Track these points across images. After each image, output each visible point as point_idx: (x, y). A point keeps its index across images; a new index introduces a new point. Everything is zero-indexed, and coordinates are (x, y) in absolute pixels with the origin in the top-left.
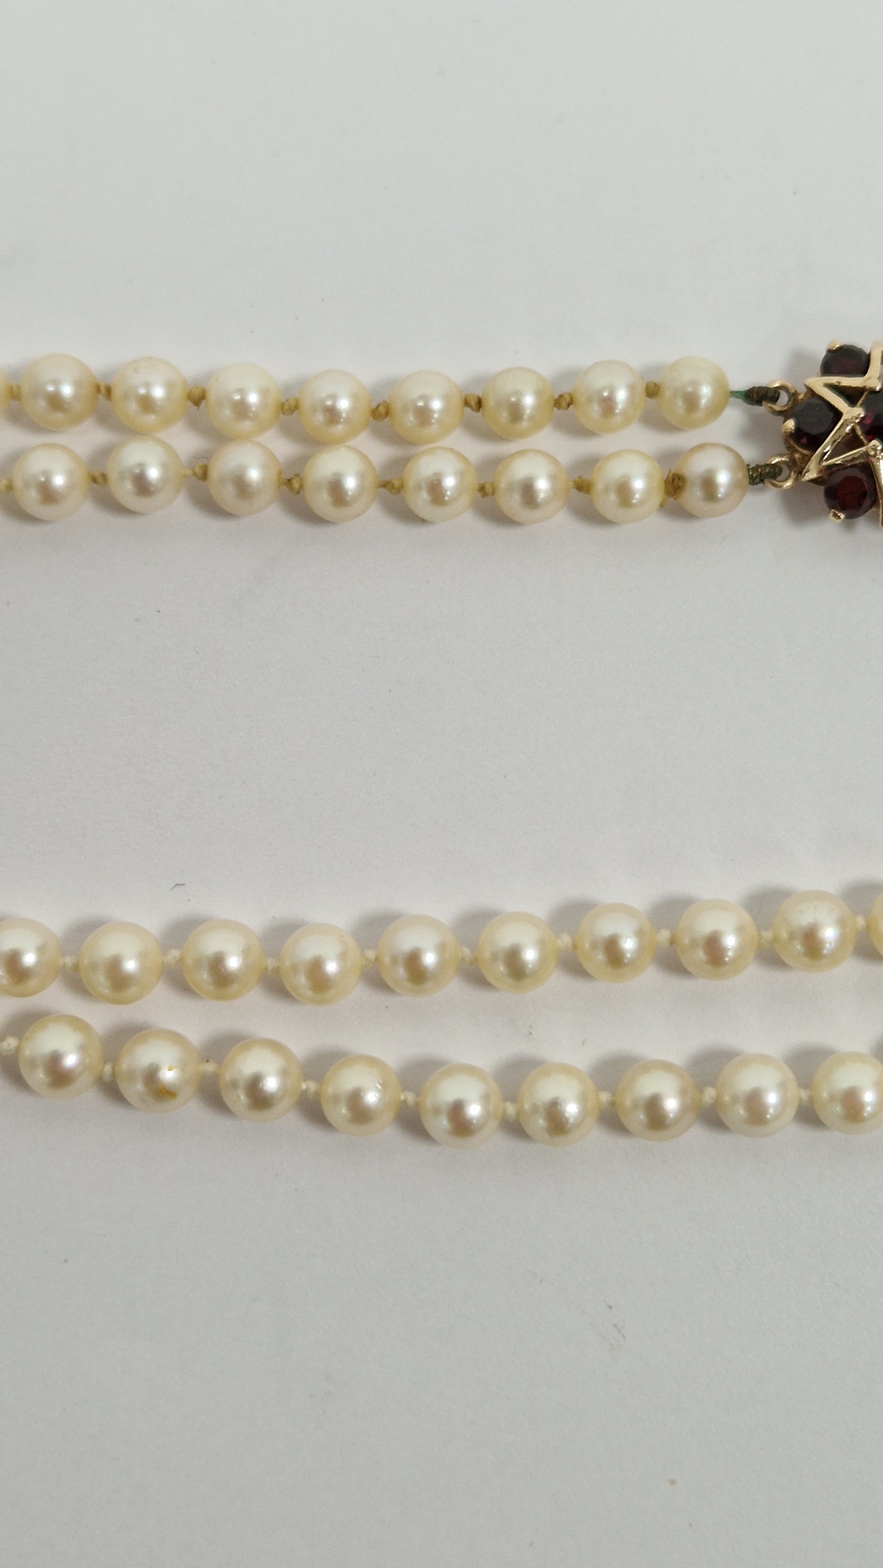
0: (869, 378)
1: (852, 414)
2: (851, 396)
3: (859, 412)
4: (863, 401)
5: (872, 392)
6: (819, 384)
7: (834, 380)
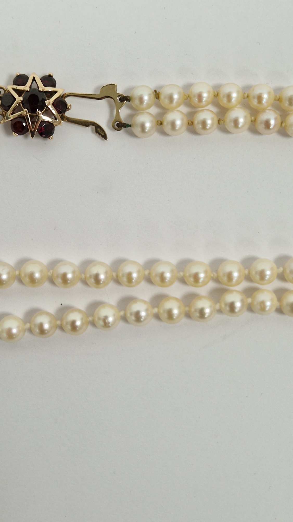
0: (26, 87)
1: (19, 99)
2: (20, 93)
3: (21, 98)
4: (24, 95)
5: (27, 92)
6: (10, 88)
7: (15, 87)
